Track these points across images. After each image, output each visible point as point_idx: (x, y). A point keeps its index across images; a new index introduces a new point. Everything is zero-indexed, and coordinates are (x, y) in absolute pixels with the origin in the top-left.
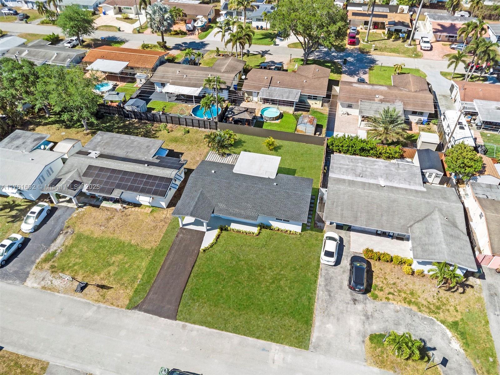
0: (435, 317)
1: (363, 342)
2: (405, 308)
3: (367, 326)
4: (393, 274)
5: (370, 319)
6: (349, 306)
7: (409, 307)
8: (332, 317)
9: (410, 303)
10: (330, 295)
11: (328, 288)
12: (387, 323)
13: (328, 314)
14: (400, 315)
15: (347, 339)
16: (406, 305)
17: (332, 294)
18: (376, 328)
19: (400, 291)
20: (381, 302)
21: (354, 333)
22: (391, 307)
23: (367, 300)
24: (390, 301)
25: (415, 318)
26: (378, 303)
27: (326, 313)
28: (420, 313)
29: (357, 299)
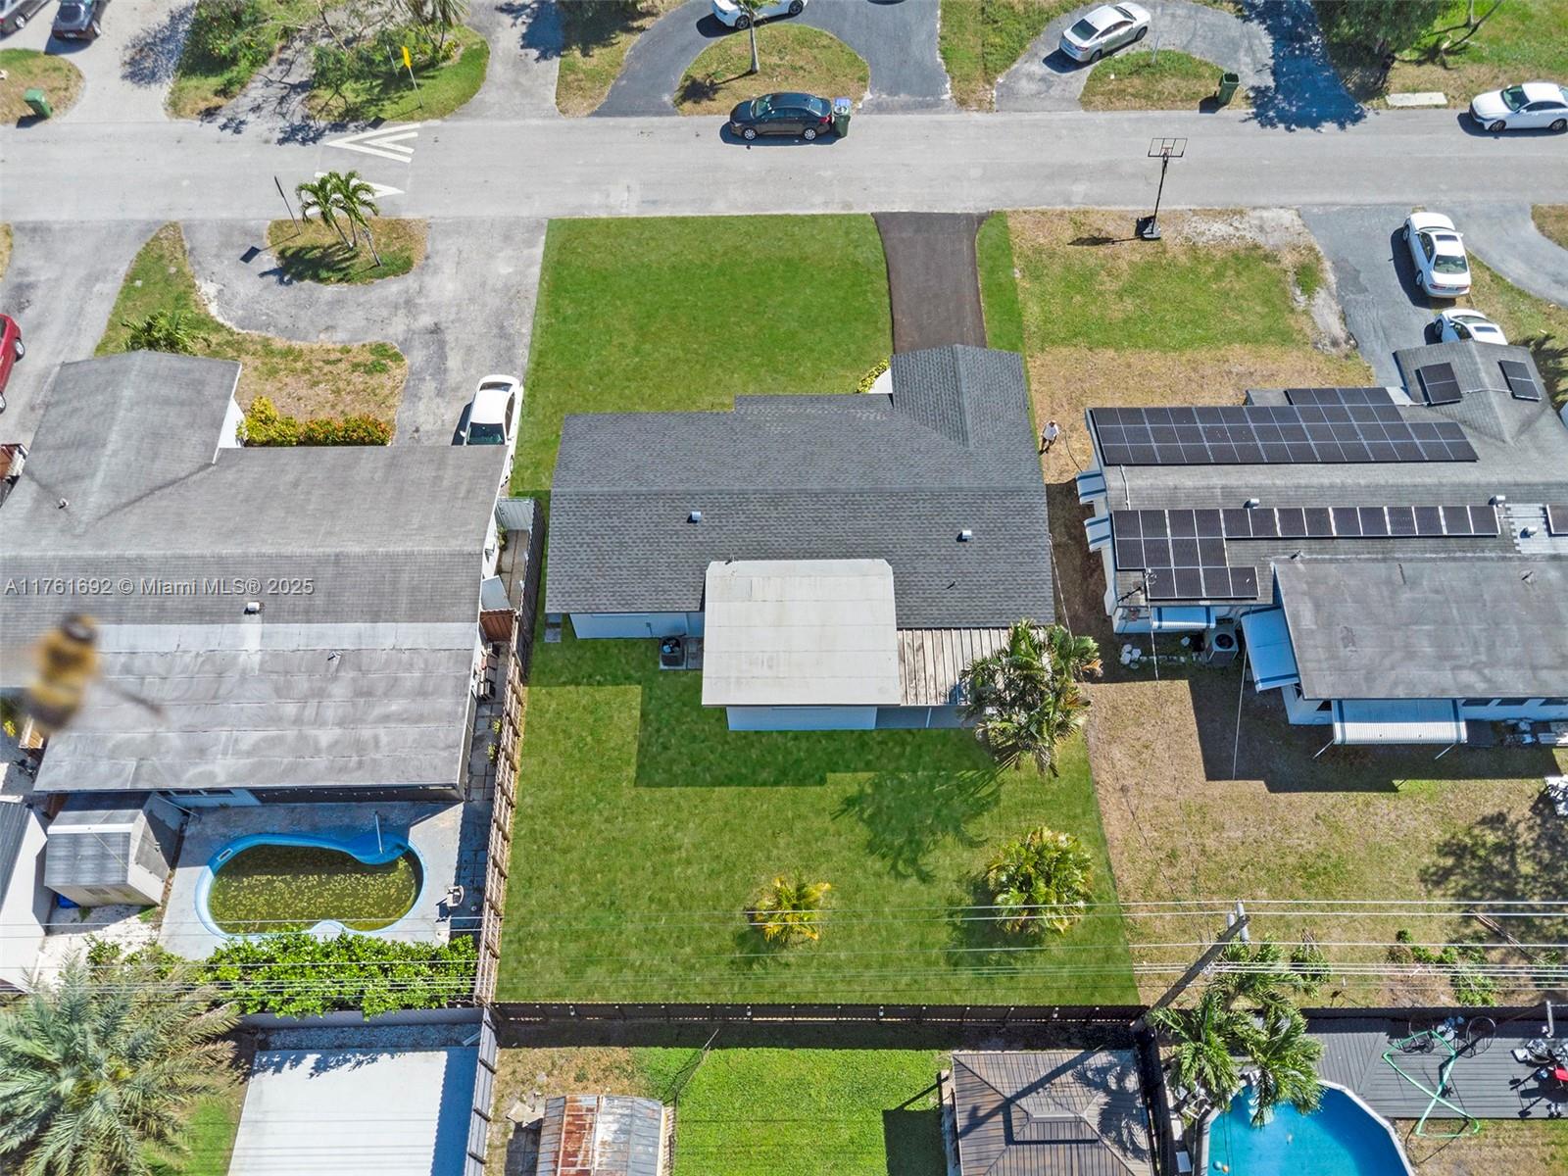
0: (232, 334)
1: (427, 258)
2: (304, 339)
3: (416, 286)
4: (309, 408)
5: (401, 301)
6: (452, 317)
7: (293, 343)
8: (499, 285)
9: (288, 353)
10: (502, 328)
11: (504, 343)
12: (362, 300)
13: (509, 290)
14: (326, 321)
15: (464, 255)
16: (297, 344)
17: (495, 331)
18: (393, 287)
19: (306, 371)
20: (366, 342)
21: (448, 269)
22: (340, 336)
23: (401, 338)
24: (339, 346)
25: (284, 321)
26: (374, 338)
27: (513, 291)
28: (269, 335)
29: (427, 337)
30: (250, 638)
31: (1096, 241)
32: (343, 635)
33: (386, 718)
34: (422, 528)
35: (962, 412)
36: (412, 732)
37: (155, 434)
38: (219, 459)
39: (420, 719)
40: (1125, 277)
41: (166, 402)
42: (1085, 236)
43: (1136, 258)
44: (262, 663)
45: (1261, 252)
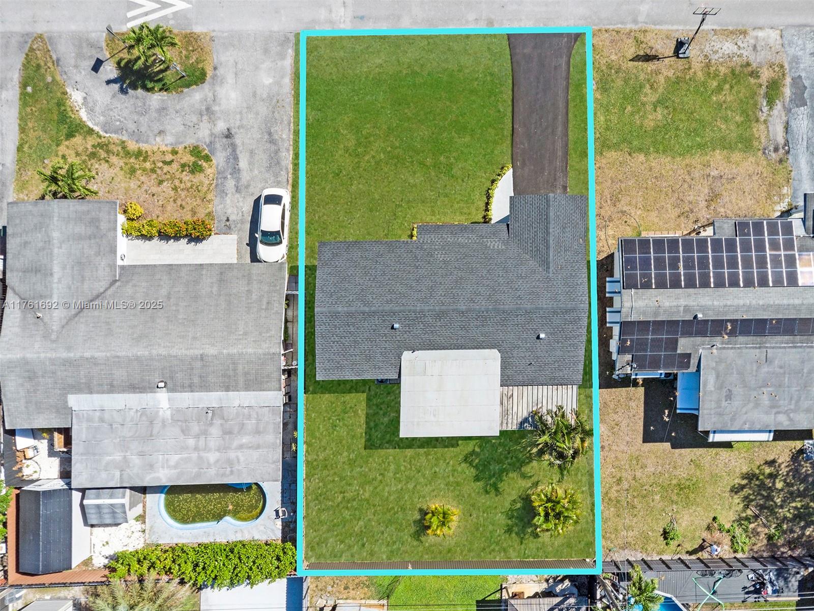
1: (215, 69)
2: (147, 142)
3: (210, 95)
4: (161, 203)
5: (204, 108)
6: (238, 123)
7: (141, 145)
8: (265, 96)
9: (139, 154)
10: (270, 134)
11: (273, 148)
12: (178, 107)
13: (271, 100)
14: (156, 127)
15: (240, 66)
16: (144, 147)
17: (266, 137)
18: (196, 96)
19: (153, 171)
20: (186, 144)
21: (230, 79)
22: (169, 139)
23: (208, 141)
24: (169, 149)
25: (132, 127)
26: (190, 141)
27: (275, 101)
28: (124, 139)
29: (224, 140)
30: (162, 400)
31: (648, 58)
32: (212, 398)
33: (241, 447)
34: (245, 334)
35: (548, 248)
36: (255, 454)
37: (79, 263)
38: (120, 276)
39: (258, 447)
40: (661, 90)
41: (80, 238)
42: (642, 53)
43: (670, 74)
44: (172, 415)
45: (750, 69)
